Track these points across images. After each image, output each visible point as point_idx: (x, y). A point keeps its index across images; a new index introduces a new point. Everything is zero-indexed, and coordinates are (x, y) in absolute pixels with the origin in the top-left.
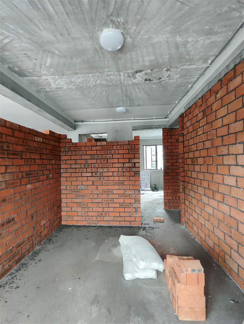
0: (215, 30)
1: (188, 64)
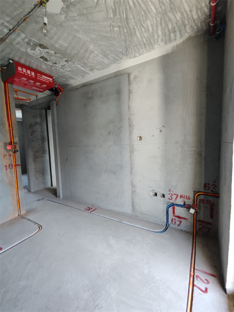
0: (109, 56)
1: (82, 65)
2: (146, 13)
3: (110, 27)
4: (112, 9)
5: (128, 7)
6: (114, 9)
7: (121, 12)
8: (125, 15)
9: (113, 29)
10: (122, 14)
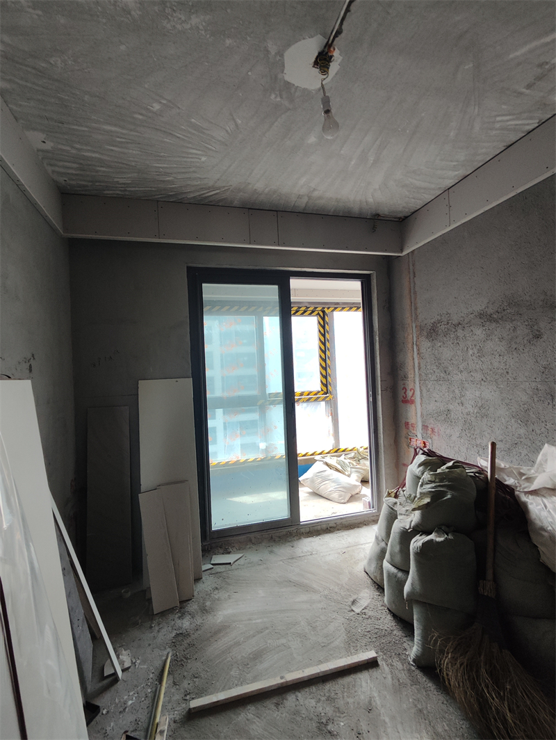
2: (159, 156)
3: (170, 101)
4: (204, 129)
5: (190, 145)
6: (205, 131)
7: (189, 135)
8: (178, 135)
9: (160, 103)
10: (184, 134)
